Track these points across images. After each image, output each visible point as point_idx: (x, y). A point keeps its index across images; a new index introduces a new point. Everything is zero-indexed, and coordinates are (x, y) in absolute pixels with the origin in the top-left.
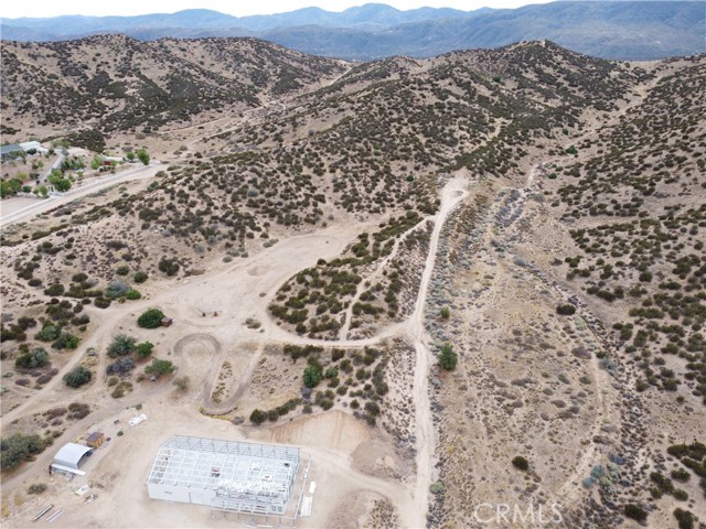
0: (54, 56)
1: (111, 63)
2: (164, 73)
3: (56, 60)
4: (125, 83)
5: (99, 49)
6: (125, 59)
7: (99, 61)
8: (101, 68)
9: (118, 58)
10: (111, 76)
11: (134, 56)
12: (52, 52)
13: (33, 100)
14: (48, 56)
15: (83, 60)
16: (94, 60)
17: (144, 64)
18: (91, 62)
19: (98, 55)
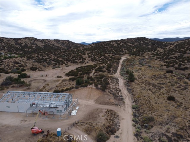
0: (14, 41)
1: (29, 43)
2: (43, 45)
3: (14, 42)
4: (32, 46)
5: (26, 40)
6: (33, 42)
7: (26, 42)
8: (26, 44)
9: (31, 42)
10: (29, 45)
11: (36, 41)
12: (13, 40)
13: (6, 48)
14: (12, 41)
15: (22, 42)
16: (25, 42)
17: (38, 43)
18: (24, 43)
19: (26, 41)
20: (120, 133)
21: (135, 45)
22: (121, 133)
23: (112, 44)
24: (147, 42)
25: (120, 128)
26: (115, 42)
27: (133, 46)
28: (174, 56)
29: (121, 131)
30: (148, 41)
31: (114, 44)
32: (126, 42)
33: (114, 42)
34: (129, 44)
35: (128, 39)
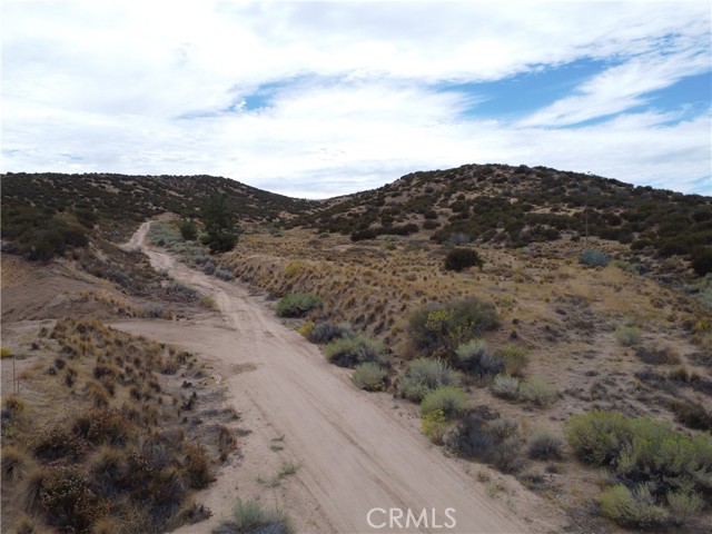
20: (271, 473)
21: (195, 198)
22: (289, 472)
23: (94, 185)
24: (240, 191)
25: (244, 433)
26: (109, 182)
27: (190, 199)
28: (350, 215)
29: (273, 456)
30: (243, 190)
31: (103, 187)
32: (159, 185)
33: (107, 178)
34: (173, 193)
35: (165, 177)
